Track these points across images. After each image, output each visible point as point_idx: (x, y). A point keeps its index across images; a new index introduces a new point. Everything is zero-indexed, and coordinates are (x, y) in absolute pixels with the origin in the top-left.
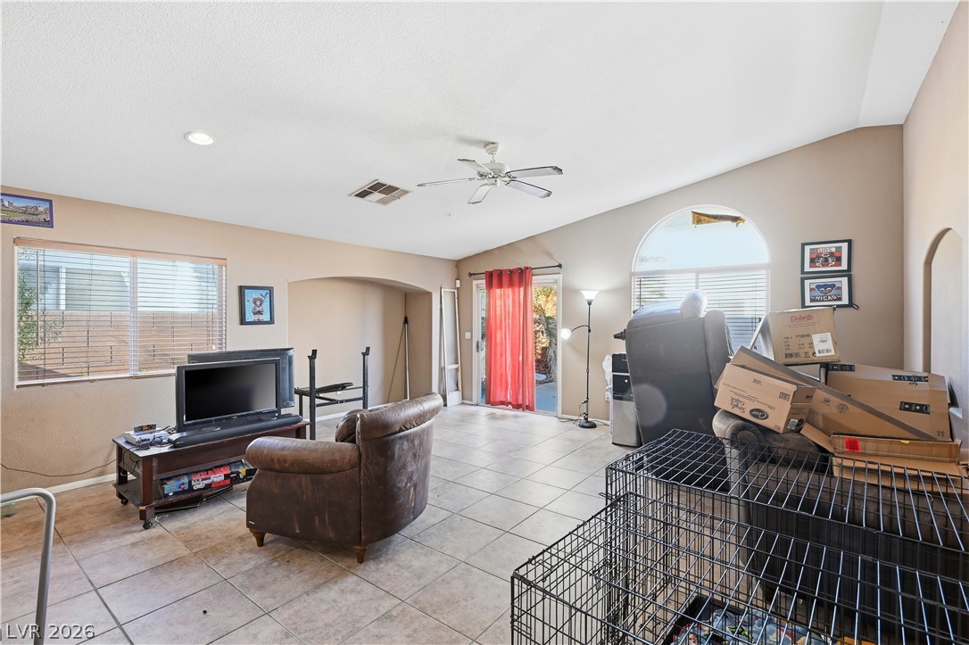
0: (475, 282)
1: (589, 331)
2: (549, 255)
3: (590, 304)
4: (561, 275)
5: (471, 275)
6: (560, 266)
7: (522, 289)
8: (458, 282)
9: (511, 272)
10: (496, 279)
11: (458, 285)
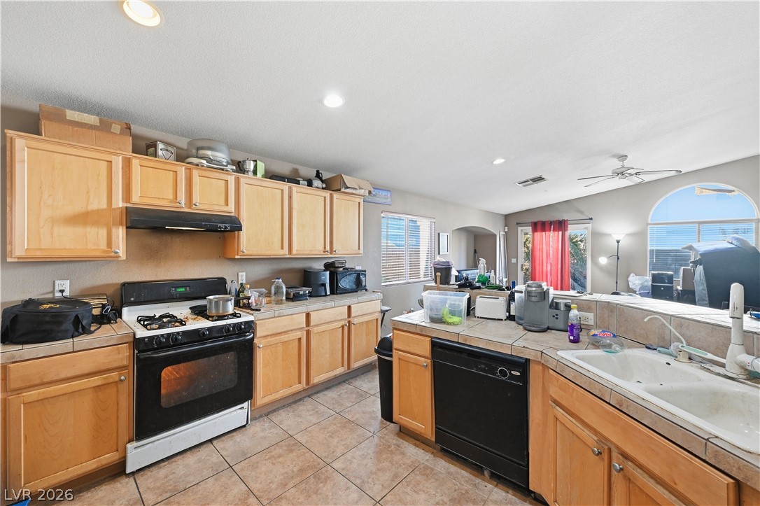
0: (520, 228)
1: (618, 258)
2: (581, 212)
3: (618, 242)
4: (590, 225)
5: (517, 224)
6: (591, 219)
7: (560, 233)
8: (507, 228)
9: (551, 222)
10: (540, 226)
11: (506, 230)
